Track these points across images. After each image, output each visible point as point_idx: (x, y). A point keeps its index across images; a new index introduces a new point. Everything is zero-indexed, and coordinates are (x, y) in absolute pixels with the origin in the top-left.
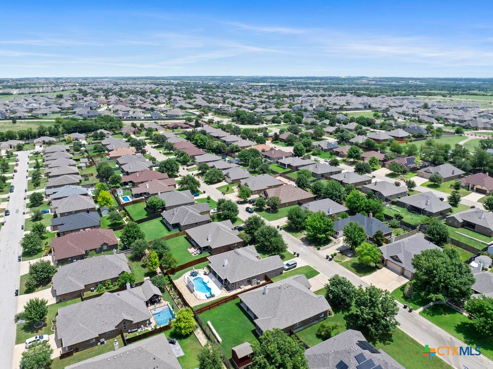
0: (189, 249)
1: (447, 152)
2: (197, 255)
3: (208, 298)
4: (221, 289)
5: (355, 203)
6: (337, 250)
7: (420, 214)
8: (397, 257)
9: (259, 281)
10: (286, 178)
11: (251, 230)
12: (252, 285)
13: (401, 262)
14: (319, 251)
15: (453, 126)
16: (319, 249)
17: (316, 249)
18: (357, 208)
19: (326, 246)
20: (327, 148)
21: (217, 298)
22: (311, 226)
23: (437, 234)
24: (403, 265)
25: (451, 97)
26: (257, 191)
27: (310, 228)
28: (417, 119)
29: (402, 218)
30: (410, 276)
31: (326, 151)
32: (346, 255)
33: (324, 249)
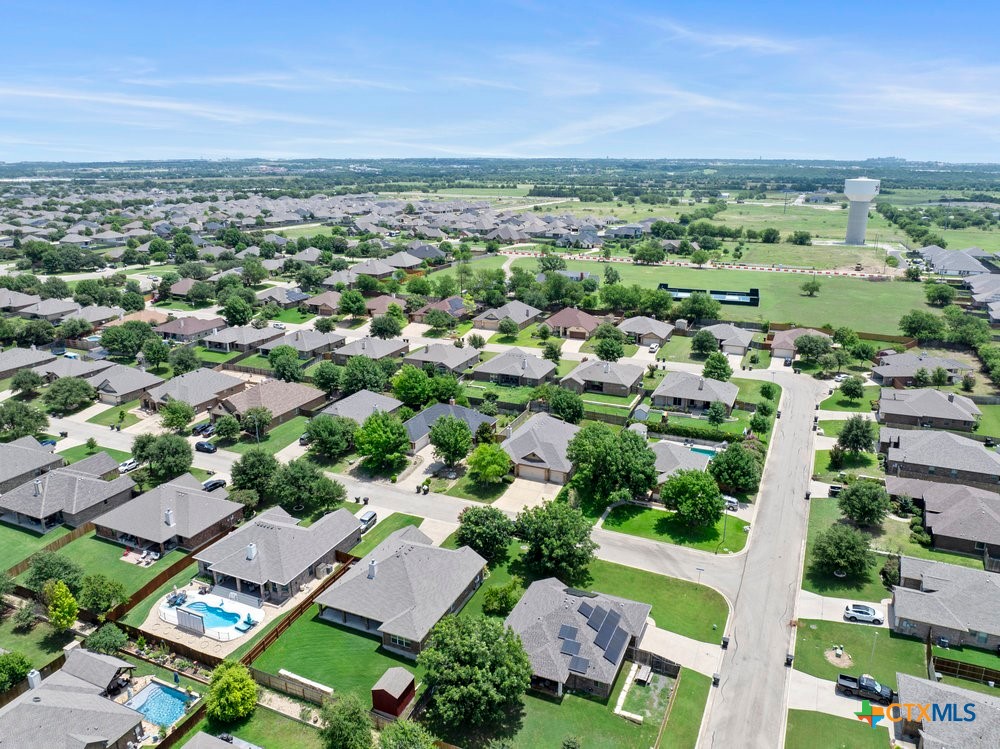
0: (123, 559)
1: (501, 282)
2: (153, 562)
3: (245, 631)
4: (259, 606)
5: (412, 388)
6: (426, 472)
7: (518, 385)
8: (534, 455)
9: (329, 566)
10: (241, 370)
11: (256, 478)
12: (319, 579)
13: (542, 461)
14: (396, 485)
15: (475, 241)
16: (394, 481)
17: (389, 482)
18: (417, 397)
19: (404, 473)
20: (288, 302)
21: (265, 625)
22: (371, 442)
23: (569, 408)
24: (547, 465)
25: (436, 192)
26: (197, 406)
27: (370, 447)
28: (413, 233)
29: (497, 397)
30: (561, 478)
31: (287, 307)
32: (446, 478)
33: (403, 479)
